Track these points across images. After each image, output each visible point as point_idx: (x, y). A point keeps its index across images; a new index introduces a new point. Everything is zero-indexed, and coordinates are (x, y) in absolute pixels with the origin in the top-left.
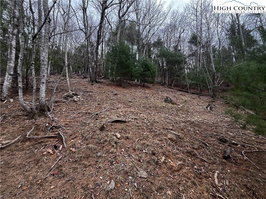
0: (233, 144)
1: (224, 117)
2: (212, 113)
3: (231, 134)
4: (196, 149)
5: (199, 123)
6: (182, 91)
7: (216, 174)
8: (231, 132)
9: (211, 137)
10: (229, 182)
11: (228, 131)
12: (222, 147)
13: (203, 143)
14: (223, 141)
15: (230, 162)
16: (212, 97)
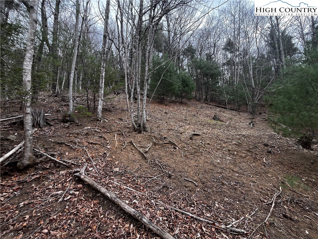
0: (273, 147)
1: (265, 132)
2: (255, 129)
3: (271, 142)
4: (251, 149)
5: (248, 135)
6: (219, 107)
7: (264, 159)
8: (271, 141)
9: (259, 143)
10: (271, 161)
11: (269, 141)
12: (266, 148)
13: (255, 146)
14: (266, 145)
15: (271, 154)
16: (251, 113)
